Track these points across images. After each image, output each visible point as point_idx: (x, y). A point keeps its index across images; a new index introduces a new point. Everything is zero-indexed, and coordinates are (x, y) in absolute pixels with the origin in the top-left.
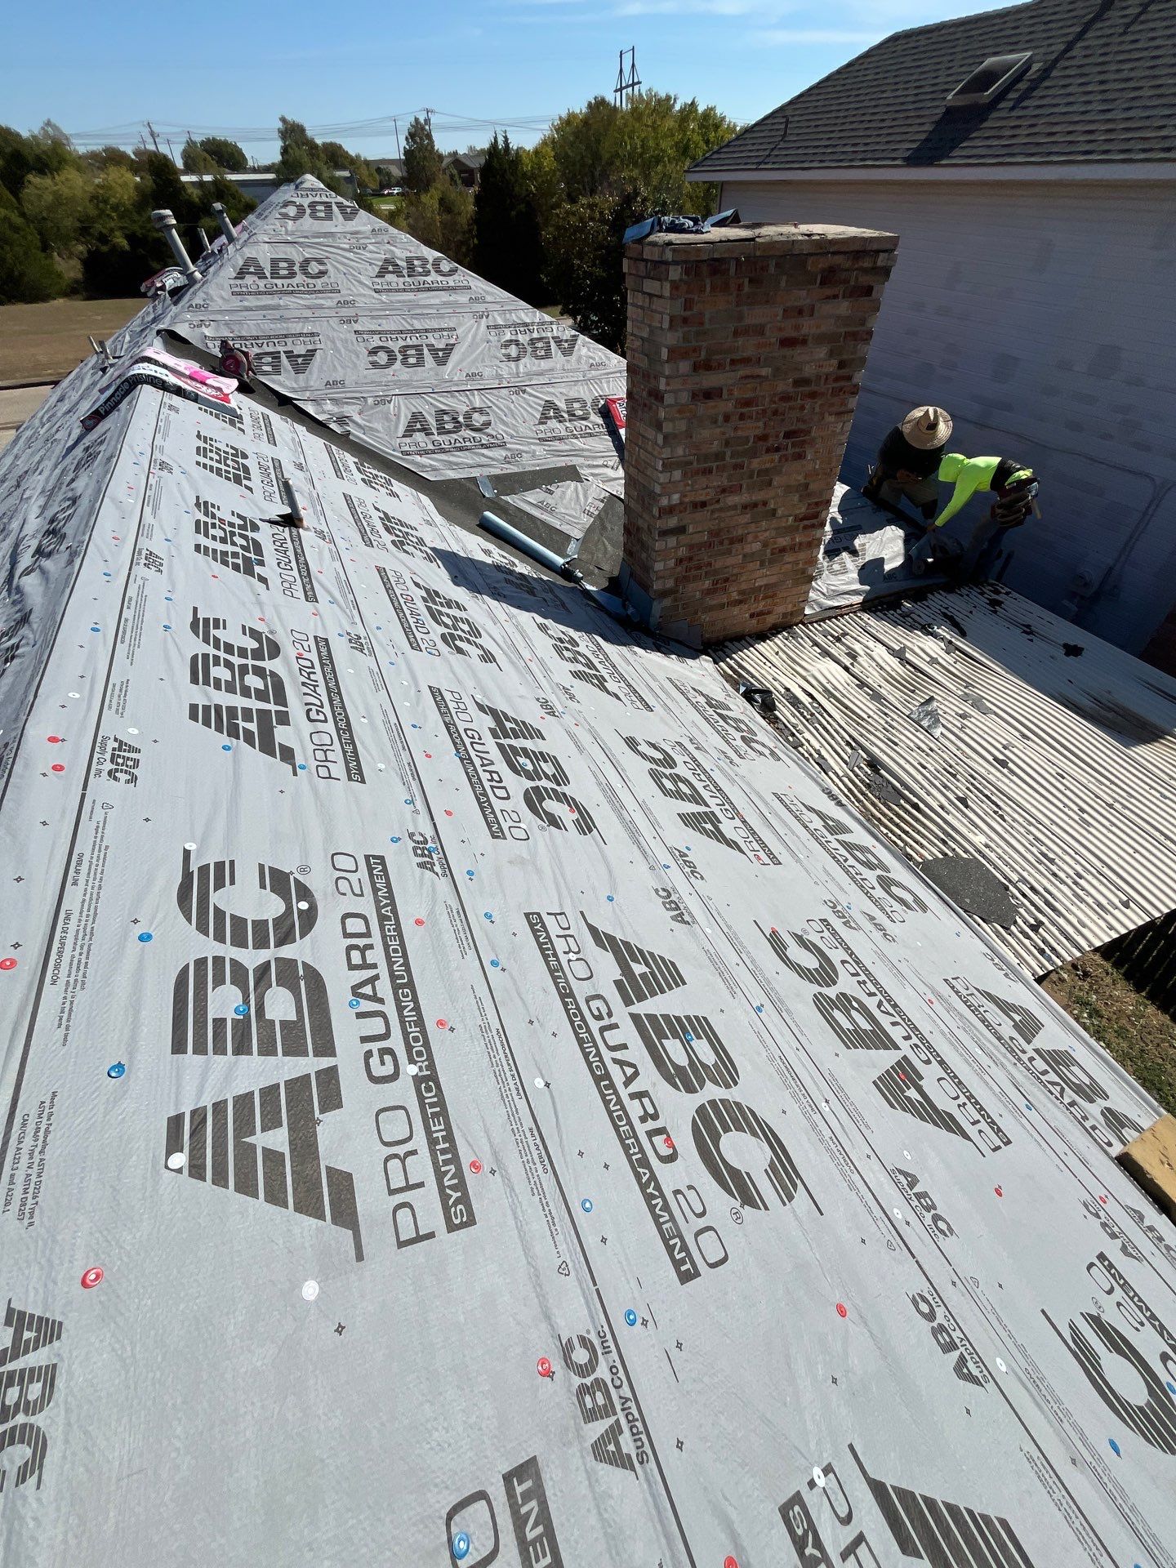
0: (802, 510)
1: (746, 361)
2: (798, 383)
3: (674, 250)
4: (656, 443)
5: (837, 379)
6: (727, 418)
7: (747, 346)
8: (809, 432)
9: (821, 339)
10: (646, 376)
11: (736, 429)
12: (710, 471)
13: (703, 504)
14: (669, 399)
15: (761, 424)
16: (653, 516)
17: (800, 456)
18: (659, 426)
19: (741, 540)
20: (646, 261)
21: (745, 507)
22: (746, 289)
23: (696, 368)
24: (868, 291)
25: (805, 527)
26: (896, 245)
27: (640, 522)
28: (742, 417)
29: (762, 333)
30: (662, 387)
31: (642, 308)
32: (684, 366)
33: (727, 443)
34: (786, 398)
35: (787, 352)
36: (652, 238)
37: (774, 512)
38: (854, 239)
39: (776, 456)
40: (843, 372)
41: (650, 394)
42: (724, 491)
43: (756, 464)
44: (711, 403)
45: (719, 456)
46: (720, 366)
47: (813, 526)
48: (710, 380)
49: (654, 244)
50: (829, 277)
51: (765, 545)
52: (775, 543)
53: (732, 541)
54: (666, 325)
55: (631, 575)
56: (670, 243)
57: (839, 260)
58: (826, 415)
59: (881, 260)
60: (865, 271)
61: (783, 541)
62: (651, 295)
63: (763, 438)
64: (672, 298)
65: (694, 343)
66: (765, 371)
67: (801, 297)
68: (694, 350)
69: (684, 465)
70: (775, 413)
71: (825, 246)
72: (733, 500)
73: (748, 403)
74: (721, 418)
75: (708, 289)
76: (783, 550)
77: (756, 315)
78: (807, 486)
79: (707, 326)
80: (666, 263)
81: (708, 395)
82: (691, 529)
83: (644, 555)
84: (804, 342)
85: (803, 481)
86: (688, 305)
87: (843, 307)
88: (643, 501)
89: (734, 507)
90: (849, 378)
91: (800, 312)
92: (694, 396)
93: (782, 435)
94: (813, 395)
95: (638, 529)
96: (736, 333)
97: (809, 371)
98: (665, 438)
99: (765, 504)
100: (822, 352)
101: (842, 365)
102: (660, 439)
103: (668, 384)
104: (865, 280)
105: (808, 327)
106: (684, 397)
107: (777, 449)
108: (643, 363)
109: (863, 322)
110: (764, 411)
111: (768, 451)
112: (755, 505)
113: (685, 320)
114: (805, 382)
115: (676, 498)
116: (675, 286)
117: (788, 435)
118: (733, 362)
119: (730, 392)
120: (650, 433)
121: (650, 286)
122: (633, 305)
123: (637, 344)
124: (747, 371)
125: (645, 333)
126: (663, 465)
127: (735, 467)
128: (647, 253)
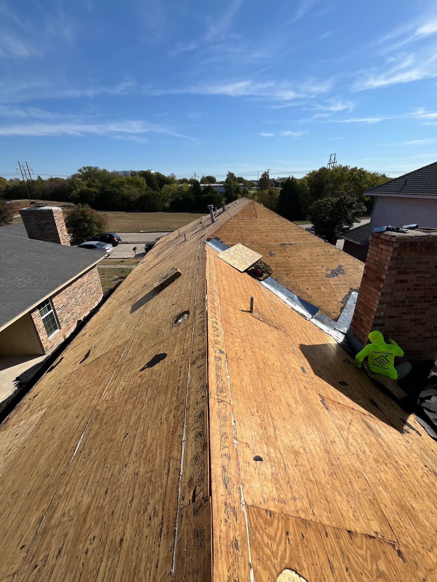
1: (420, 272)
3: (396, 239)
4: (377, 294)
6: (409, 289)
7: (422, 267)
10: (375, 272)
11: (412, 293)
12: (399, 306)
13: (394, 317)
14: (385, 282)
15: (423, 293)
16: (371, 318)
18: (379, 289)
19: (408, 331)
20: (382, 239)
21: (412, 320)
22: (424, 250)
23: (399, 273)
27: (363, 318)
28: (415, 290)
29: (428, 264)
30: (384, 277)
31: (376, 251)
32: (394, 272)
33: (407, 298)
36: (385, 233)
37: (424, 323)
39: (429, 304)
41: (376, 278)
42: (403, 313)
43: (419, 306)
44: (403, 284)
45: (403, 302)
46: (409, 273)
48: (403, 277)
49: (387, 235)
51: (419, 335)
53: (404, 332)
54: (389, 259)
55: (354, 334)
56: (394, 236)
61: (428, 334)
62: (382, 249)
63: (424, 297)
64: (393, 252)
65: (399, 266)
66: (427, 276)
68: (399, 268)
69: (388, 303)
70: (430, 289)
72: (406, 317)
73: (418, 285)
74: (406, 289)
75: (408, 250)
76: (427, 338)
77: (426, 258)
79: (405, 261)
80: (394, 242)
81: (402, 281)
82: (387, 325)
83: (363, 330)
86: (399, 254)
89: (407, 320)
92: (396, 281)
93: (432, 297)
95: (361, 320)
96: (417, 263)
99: (421, 320)
102: (379, 294)
103: (386, 277)
106: (392, 282)
107: (429, 302)
108: (375, 268)
110: (425, 288)
111: (425, 301)
112: (417, 320)
113: (397, 259)
115: (382, 313)
116: (395, 249)
118: (414, 272)
119: (412, 281)
120: (374, 290)
121: (381, 246)
122: (372, 249)
123: (371, 261)
124: (420, 275)
125: (377, 259)
126: (379, 302)
127: (410, 306)
128: (382, 237)
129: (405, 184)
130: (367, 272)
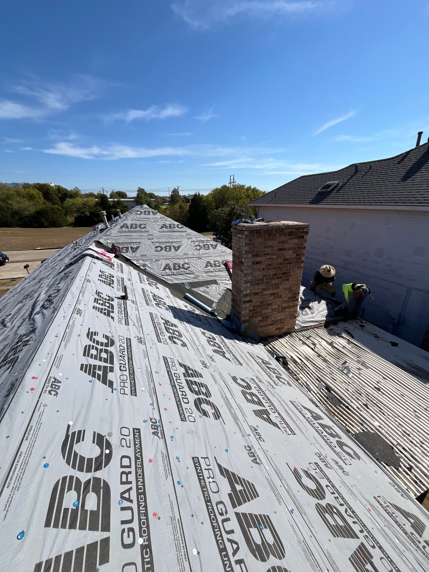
0: (290, 295)
1: (268, 254)
2: (284, 260)
3: (246, 228)
4: (242, 276)
5: (296, 259)
6: (263, 269)
7: (269, 250)
8: (289, 273)
9: (290, 249)
10: (238, 257)
11: (266, 272)
12: (259, 284)
13: (258, 294)
14: (245, 264)
15: (274, 271)
16: (241, 297)
17: (288, 280)
18: (242, 271)
19: (271, 304)
20: (238, 229)
21: (271, 294)
22: (267, 237)
23: (253, 256)
24: (303, 237)
25: (292, 301)
26: (309, 226)
27: (237, 298)
28: (268, 269)
29: (273, 247)
30: (243, 260)
31: (237, 240)
32: (250, 255)
33: (264, 276)
34: (281, 264)
35: (281, 252)
36: (239, 224)
37: (281, 296)
38: (297, 225)
39: (280, 280)
40: (298, 257)
41: (240, 262)
42: (264, 290)
43: (274, 282)
44: (258, 265)
45: (262, 280)
46: (260, 256)
47: (294, 300)
48: (258, 259)
49: (240, 226)
50: (291, 234)
51: (279, 306)
52: (282, 305)
53: (268, 305)
54: (244, 245)
55: (234, 314)
56: (244, 226)
57: (293, 230)
58: (295, 269)
59: (305, 230)
60: (301, 232)
61: (284, 305)
62: (239, 237)
63: (276, 275)
64: (245, 239)
65: (252, 250)
66: (274, 257)
67: (283, 238)
68: (253, 252)
69: (250, 282)
70: (278, 268)
71: (288, 227)
72: (267, 292)
73: (270, 265)
74: (261, 269)
75: (256, 236)
76: (285, 308)
77: (270, 243)
78: (291, 288)
79: (256, 245)
80: (244, 230)
81: (257, 263)
82: (254, 301)
83: (238, 309)
84: (285, 249)
85: (289, 287)
86: (250, 240)
87: (296, 241)
88: (238, 292)
89: (268, 294)
90: (300, 259)
91: (283, 242)
92: (253, 263)
93: (281, 274)
94: (290, 263)
95: (236, 300)
96: (265, 247)
97: (288, 257)
98: (244, 274)
99: (278, 293)
100: (291, 252)
101: (297, 255)
103: (245, 260)
104: (302, 234)
105: (286, 246)
106: (250, 264)
107: (280, 278)
108: (237, 254)
109: (302, 244)
110: (275, 267)
111: (277, 278)
112: (274, 294)
113: (249, 244)
114: (288, 260)
115: (248, 292)
116: (246, 236)
117: (283, 274)
118: (264, 254)
119: (264, 262)
120: (240, 273)
121: (239, 235)
122: (234, 239)
123: (235, 249)
124: (269, 257)
125: (238, 246)
126: (244, 282)
127: (267, 283)
128: (238, 228)
129: (275, 196)
130: (234, 260)
